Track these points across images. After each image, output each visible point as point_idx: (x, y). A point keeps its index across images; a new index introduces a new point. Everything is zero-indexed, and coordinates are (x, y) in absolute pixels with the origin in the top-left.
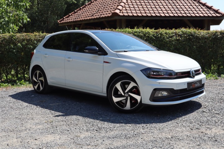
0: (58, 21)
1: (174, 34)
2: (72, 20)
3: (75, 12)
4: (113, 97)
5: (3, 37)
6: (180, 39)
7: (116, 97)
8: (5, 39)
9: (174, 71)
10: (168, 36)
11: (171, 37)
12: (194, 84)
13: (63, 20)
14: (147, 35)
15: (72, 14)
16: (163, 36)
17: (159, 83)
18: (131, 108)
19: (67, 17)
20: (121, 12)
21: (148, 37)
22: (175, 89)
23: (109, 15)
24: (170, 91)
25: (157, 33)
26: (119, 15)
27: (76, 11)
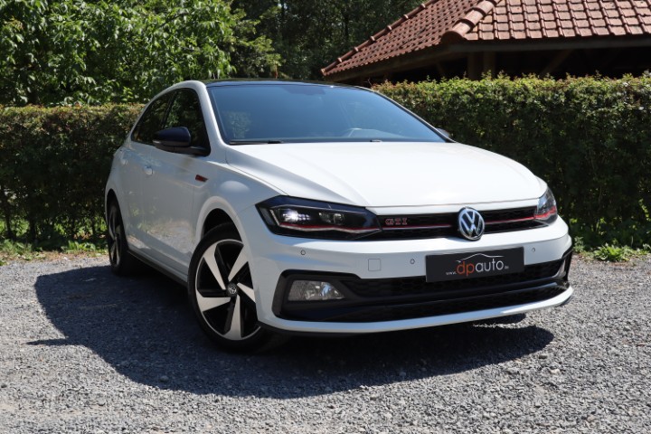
0: (323, 70)
1: (619, 94)
2: (356, 64)
3: (372, 42)
4: (198, 295)
5: (95, 113)
6: (641, 108)
7: (205, 295)
8: (98, 118)
9: (371, 209)
10: (594, 102)
11: (609, 104)
12: (467, 262)
13: (335, 66)
14: (519, 99)
15: (363, 47)
16: (577, 99)
17: (303, 251)
18: (243, 335)
19: (347, 59)
20: (475, 29)
21: (523, 104)
22: (364, 275)
23: (437, 42)
24: (342, 282)
25: (555, 90)
26: (465, 39)
27: (373, 38)
